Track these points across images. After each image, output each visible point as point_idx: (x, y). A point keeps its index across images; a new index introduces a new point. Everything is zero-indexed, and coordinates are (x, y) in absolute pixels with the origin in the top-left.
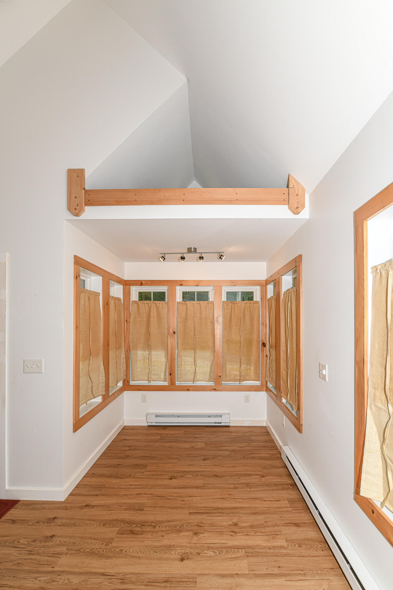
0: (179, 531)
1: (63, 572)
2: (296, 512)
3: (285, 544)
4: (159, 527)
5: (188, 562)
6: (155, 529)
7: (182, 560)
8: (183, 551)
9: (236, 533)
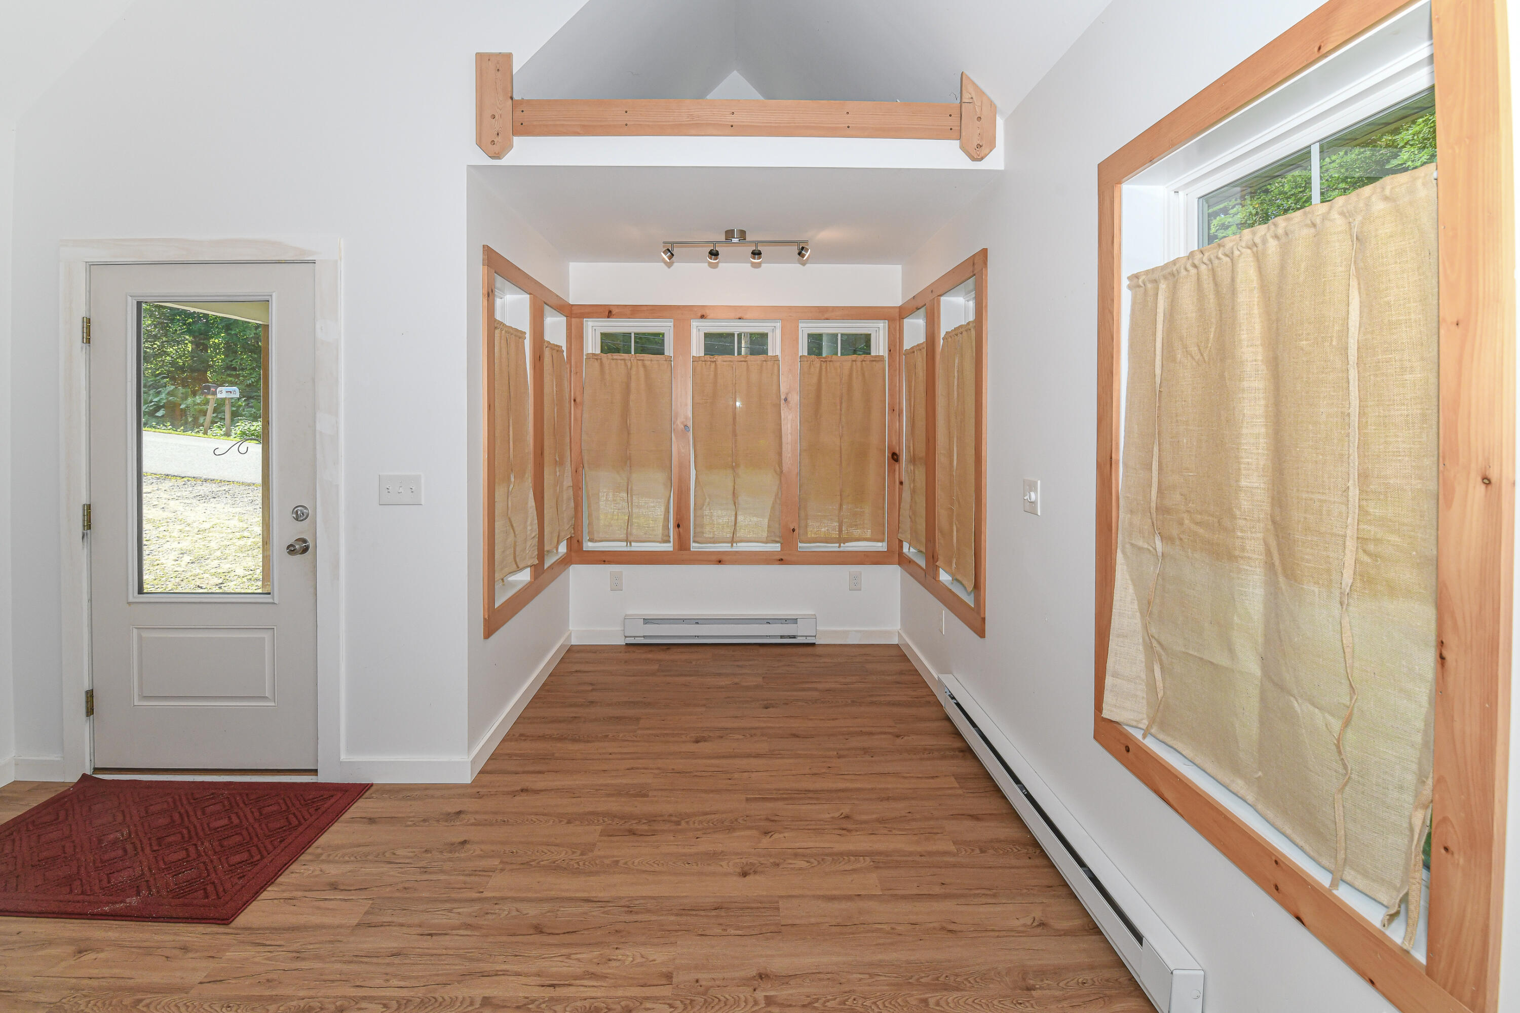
0: (731, 829)
1: (503, 899)
2: (974, 797)
3: (953, 848)
4: (687, 822)
5: (757, 877)
6: (680, 827)
7: (745, 874)
8: (744, 861)
9: (849, 831)
